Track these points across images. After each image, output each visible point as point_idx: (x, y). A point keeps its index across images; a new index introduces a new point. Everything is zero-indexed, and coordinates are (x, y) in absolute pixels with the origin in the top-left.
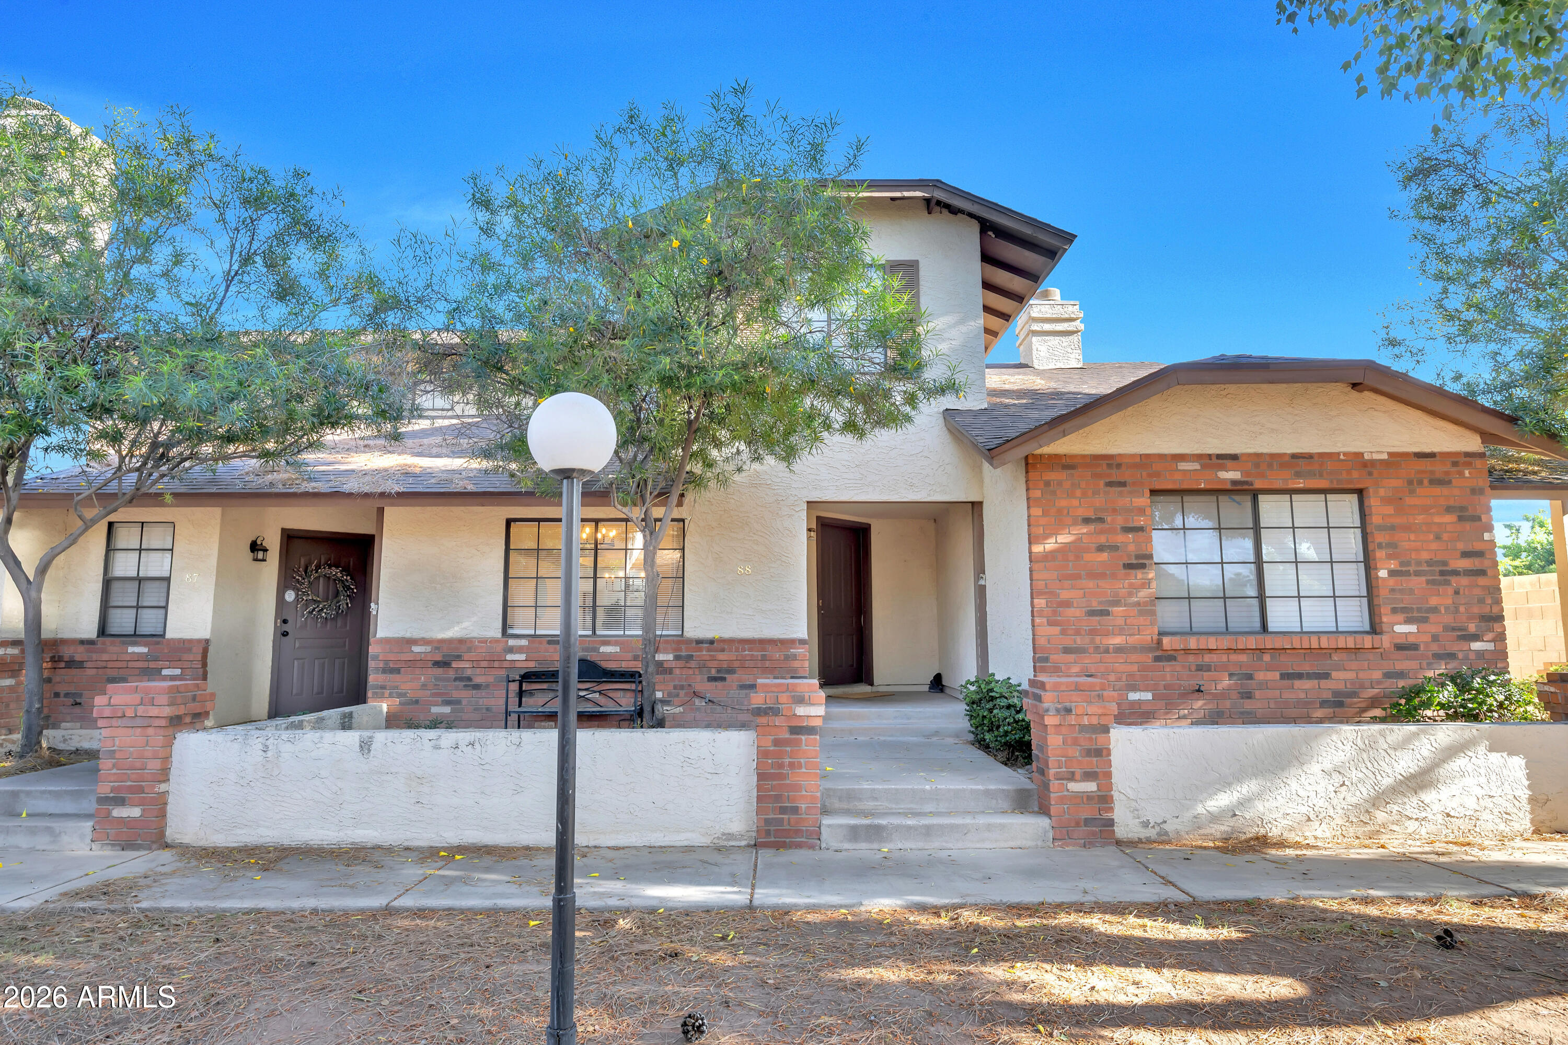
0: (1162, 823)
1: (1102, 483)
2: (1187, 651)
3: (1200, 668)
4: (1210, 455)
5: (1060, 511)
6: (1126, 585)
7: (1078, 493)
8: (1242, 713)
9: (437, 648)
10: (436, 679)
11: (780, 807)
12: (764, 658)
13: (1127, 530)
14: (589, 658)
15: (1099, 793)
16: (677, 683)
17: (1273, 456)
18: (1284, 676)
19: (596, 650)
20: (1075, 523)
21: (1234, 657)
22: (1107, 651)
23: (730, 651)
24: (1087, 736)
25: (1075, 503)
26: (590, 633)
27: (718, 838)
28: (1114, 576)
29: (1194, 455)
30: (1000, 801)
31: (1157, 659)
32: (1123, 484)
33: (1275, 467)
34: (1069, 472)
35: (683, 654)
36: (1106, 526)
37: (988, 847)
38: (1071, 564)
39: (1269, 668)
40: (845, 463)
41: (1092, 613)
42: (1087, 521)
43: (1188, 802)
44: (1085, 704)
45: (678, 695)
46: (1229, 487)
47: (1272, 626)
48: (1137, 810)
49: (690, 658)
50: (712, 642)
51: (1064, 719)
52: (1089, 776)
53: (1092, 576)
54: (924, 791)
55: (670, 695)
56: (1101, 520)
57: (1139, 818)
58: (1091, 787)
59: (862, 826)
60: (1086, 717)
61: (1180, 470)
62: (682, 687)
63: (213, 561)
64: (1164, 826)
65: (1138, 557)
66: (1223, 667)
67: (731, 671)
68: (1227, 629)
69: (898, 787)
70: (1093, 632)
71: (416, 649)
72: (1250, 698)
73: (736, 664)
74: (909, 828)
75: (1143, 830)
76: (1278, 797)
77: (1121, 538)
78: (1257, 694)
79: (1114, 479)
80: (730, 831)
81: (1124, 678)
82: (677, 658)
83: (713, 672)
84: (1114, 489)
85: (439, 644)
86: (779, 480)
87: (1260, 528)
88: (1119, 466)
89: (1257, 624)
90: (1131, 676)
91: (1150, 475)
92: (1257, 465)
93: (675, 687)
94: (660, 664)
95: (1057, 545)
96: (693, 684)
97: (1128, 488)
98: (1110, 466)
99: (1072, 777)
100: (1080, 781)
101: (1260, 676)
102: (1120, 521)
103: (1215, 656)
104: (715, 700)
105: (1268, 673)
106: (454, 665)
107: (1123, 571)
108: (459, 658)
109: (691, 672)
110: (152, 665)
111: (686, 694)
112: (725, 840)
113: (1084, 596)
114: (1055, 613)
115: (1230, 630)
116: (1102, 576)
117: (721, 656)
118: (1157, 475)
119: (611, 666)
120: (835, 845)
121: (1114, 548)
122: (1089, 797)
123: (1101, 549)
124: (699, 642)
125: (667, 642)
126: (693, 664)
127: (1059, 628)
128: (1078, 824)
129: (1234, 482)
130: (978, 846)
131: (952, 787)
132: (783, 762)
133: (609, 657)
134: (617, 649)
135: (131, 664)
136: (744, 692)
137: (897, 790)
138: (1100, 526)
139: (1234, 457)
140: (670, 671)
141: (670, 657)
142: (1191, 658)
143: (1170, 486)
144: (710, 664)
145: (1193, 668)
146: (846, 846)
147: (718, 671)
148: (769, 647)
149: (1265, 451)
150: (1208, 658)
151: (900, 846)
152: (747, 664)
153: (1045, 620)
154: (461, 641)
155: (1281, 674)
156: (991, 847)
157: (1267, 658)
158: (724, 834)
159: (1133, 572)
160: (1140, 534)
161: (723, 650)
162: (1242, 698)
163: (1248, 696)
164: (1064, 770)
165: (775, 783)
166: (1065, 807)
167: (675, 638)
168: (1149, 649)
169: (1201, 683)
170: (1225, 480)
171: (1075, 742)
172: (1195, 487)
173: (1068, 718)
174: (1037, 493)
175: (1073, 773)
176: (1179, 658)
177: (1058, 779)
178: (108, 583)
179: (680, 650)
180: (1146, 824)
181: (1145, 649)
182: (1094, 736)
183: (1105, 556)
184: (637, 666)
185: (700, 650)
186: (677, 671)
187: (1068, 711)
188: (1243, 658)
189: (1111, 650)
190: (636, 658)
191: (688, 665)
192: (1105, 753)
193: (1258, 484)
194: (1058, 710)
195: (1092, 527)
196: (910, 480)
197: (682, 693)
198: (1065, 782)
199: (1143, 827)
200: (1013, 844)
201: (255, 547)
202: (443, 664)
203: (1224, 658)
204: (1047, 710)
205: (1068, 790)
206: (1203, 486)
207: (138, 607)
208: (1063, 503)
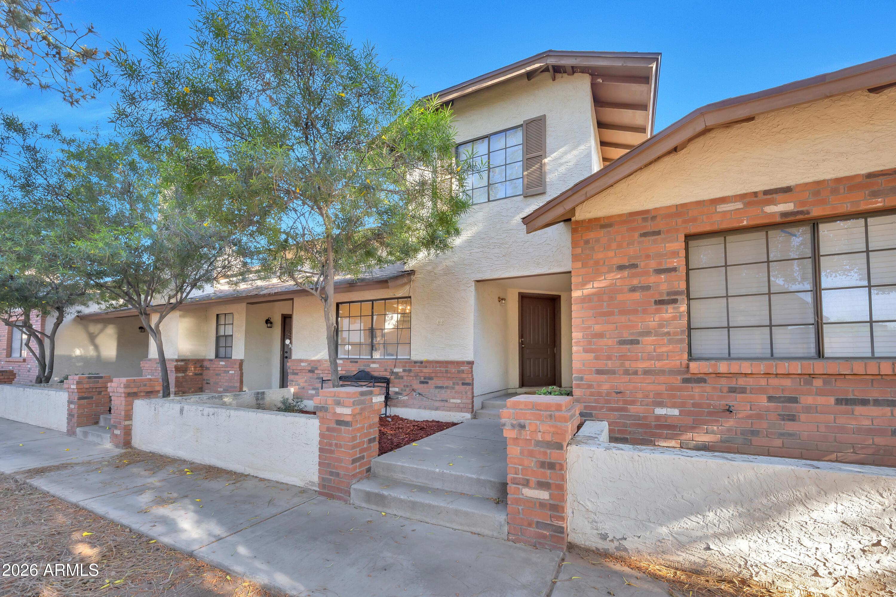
0: (621, 539)
1: (637, 234)
2: (718, 375)
3: (732, 390)
4: (755, 194)
5: (597, 263)
6: (657, 319)
7: (614, 245)
8: (782, 434)
9: (309, 364)
10: (310, 378)
11: (330, 471)
12: (447, 372)
13: (659, 271)
14: (366, 370)
15: (551, 502)
16: (405, 384)
17: (838, 181)
18: (839, 402)
19: (369, 366)
20: (610, 271)
21: (774, 382)
22: (636, 373)
23: (430, 367)
24: (542, 450)
25: (611, 254)
26: (370, 357)
27: (307, 484)
28: (645, 311)
29: (736, 196)
30: (487, 489)
31: (686, 381)
32: (658, 233)
33: (842, 191)
34: (606, 230)
35: (407, 368)
36: (639, 270)
37: (455, 527)
38: (605, 304)
39: (820, 393)
40: (496, 255)
41: (623, 342)
42: (621, 268)
43: (652, 525)
44: (538, 422)
45: (405, 390)
46: (778, 219)
47: (828, 351)
48: (596, 522)
49: (410, 371)
50: (422, 362)
51: (520, 434)
52: (542, 485)
53: (623, 312)
54: (434, 472)
55: (402, 390)
56: (634, 266)
57: (597, 529)
58: (544, 495)
59: (373, 493)
60: (540, 434)
61: (719, 212)
62: (407, 386)
63: (244, 328)
64: (623, 542)
65: (669, 294)
66: (761, 390)
67: (431, 378)
68: (772, 355)
69: (419, 467)
70: (623, 358)
71: (303, 364)
72: (793, 420)
73: (433, 375)
74: (401, 501)
75: (600, 541)
76: (770, 540)
77: (653, 279)
78: (803, 417)
79: (649, 230)
80: (313, 481)
81: (651, 395)
82: (404, 371)
83: (422, 378)
84: (648, 238)
85: (310, 362)
86: (459, 270)
87: (819, 256)
88: (654, 218)
89: (812, 350)
90: (658, 395)
91: (685, 222)
92: (817, 193)
93: (404, 386)
94: (397, 373)
95: (594, 290)
96: (413, 385)
97: (662, 236)
98: (645, 220)
99: (527, 484)
100: (534, 489)
101: (808, 400)
102: (653, 264)
103: (751, 380)
104: (423, 394)
105: (819, 397)
106: (316, 372)
107: (654, 307)
108: (317, 369)
109: (411, 378)
110: (226, 369)
111: (410, 390)
112: (311, 485)
113: (617, 328)
114: (590, 343)
115: (775, 355)
116: (635, 312)
117: (425, 370)
118: (694, 220)
119: (376, 374)
120: (358, 503)
121: (647, 288)
122: (542, 504)
123: (633, 289)
124: (416, 362)
125: (400, 362)
126: (412, 374)
127: (593, 355)
128: (530, 525)
129: (784, 214)
130: (448, 525)
131: (454, 473)
132: (332, 443)
133: (374, 370)
134: (378, 366)
135: (222, 369)
136: (438, 390)
137: (417, 469)
138: (634, 271)
139: (787, 190)
140: (402, 377)
141: (401, 370)
142: (723, 381)
143: (707, 228)
144: (420, 374)
145: (725, 390)
146: (364, 505)
147: (425, 378)
148: (449, 366)
149: (828, 177)
150: (742, 382)
151: (395, 512)
152: (439, 375)
153: (581, 348)
154: (319, 361)
155: (837, 400)
156: (457, 528)
157: (818, 383)
158: (310, 482)
159: (665, 307)
160: (673, 274)
161: (426, 367)
162: (783, 420)
163: (792, 418)
164: (520, 476)
165: (328, 455)
166: (520, 508)
167: (406, 360)
168: (679, 373)
169: (731, 403)
170: (773, 214)
171: (531, 454)
172: (736, 225)
173: (523, 432)
174: (579, 250)
175: (528, 481)
176: (709, 381)
177: (514, 484)
178: (218, 338)
179: (405, 366)
180: (604, 537)
181: (673, 372)
182: (548, 451)
183: (637, 295)
184: (387, 375)
185: (415, 367)
186: (405, 378)
187: (522, 427)
188: (787, 383)
189: (639, 373)
190: (386, 370)
191: (410, 375)
192: (558, 467)
193: (816, 212)
194: (513, 426)
195: (626, 273)
196: (537, 261)
197: (408, 389)
198: (520, 487)
199: (601, 538)
200: (474, 530)
201: (268, 321)
202: (312, 371)
203: (763, 382)
204: (504, 425)
205: (523, 494)
206: (745, 223)
207: (226, 347)
208: (600, 256)
